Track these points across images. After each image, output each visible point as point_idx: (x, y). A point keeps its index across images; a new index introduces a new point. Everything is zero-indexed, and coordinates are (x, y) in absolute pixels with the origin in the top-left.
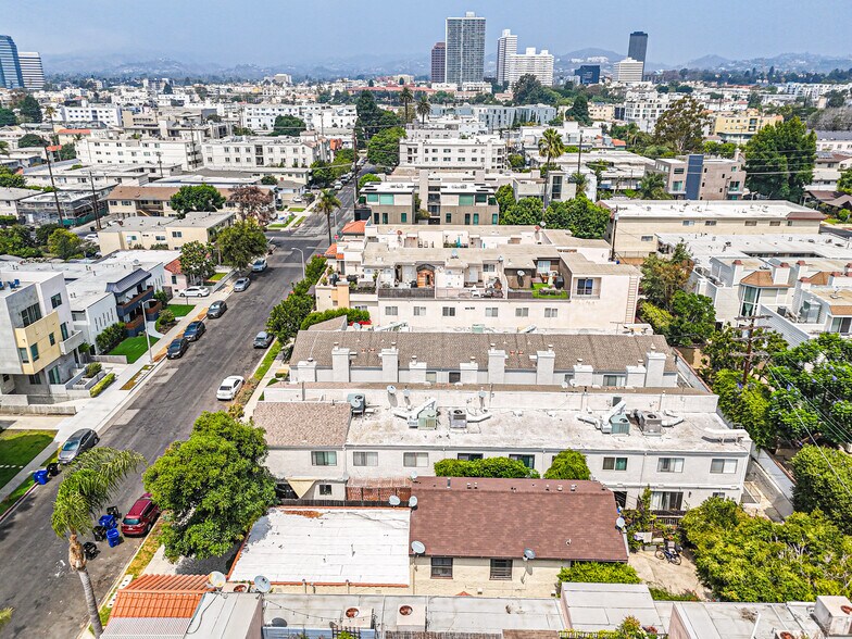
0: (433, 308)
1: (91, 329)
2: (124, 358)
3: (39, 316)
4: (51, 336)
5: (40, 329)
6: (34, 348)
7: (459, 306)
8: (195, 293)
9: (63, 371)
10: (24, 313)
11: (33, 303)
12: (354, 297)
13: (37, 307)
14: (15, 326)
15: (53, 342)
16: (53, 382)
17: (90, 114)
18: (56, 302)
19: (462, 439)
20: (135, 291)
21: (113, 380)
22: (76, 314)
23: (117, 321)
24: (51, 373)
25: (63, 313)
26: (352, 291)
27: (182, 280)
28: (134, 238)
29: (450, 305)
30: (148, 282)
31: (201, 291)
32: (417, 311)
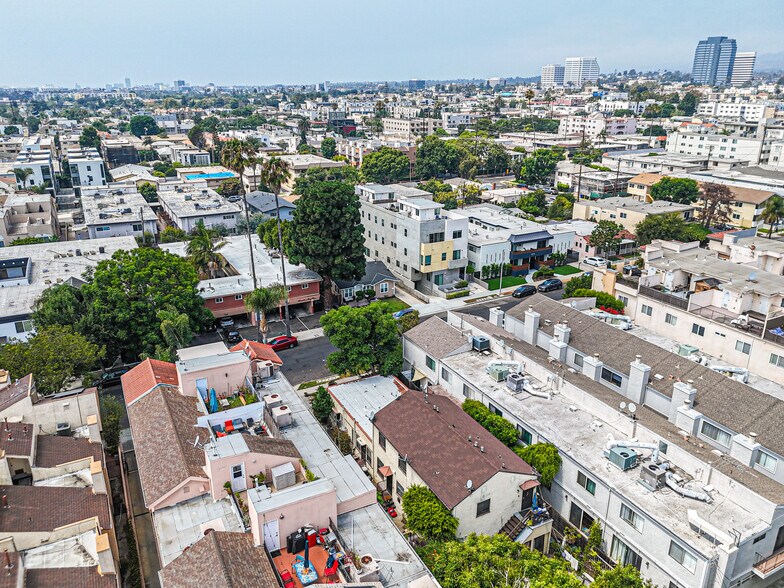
0: (685, 320)
1: (481, 261)
2: (487, 285)
3: (442, 239)
4: (444, 254)
5: (437, 249)
6: (429, 258)
7: (711, 328)
8: (593, 262)
9: (446, 278)
10: (431, 236)
11: (440, 231)
12: (619, 286)
13: (442, 235)
14: (422, 241)
15: (444, 259)
16: (437, 283)
17: (739, 110)
18: (457, 235)
19: (502, 396)
20: (534, 246)
21: (467, 294)
22: (472, 247)
23: (507, 261)
24: (437, 277)
25: (461, 244)
26: (619, 279)
27: (592, 250)
28: (596, 212)
29: (701, 323)
30: (551, 243)
31: (598, 262)
32: (669, 318)
